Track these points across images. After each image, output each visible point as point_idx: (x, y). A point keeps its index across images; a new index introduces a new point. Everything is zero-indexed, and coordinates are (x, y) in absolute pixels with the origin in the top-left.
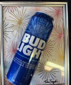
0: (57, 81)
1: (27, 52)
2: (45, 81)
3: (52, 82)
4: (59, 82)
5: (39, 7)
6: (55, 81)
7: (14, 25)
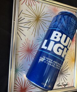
0: (68, 84)
1: (58, 51)
2: (58, 85)
3: (64, 85)
4: (69, 85)
5: (57, 8)
6: (66, 84)
7: (31, 21)
